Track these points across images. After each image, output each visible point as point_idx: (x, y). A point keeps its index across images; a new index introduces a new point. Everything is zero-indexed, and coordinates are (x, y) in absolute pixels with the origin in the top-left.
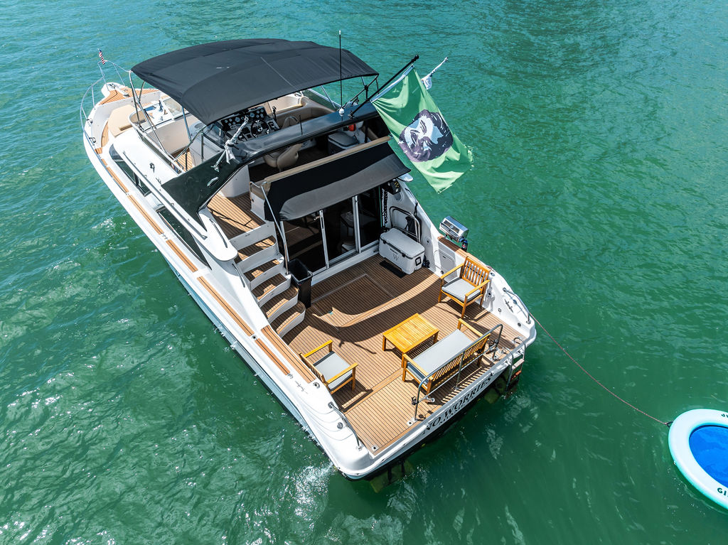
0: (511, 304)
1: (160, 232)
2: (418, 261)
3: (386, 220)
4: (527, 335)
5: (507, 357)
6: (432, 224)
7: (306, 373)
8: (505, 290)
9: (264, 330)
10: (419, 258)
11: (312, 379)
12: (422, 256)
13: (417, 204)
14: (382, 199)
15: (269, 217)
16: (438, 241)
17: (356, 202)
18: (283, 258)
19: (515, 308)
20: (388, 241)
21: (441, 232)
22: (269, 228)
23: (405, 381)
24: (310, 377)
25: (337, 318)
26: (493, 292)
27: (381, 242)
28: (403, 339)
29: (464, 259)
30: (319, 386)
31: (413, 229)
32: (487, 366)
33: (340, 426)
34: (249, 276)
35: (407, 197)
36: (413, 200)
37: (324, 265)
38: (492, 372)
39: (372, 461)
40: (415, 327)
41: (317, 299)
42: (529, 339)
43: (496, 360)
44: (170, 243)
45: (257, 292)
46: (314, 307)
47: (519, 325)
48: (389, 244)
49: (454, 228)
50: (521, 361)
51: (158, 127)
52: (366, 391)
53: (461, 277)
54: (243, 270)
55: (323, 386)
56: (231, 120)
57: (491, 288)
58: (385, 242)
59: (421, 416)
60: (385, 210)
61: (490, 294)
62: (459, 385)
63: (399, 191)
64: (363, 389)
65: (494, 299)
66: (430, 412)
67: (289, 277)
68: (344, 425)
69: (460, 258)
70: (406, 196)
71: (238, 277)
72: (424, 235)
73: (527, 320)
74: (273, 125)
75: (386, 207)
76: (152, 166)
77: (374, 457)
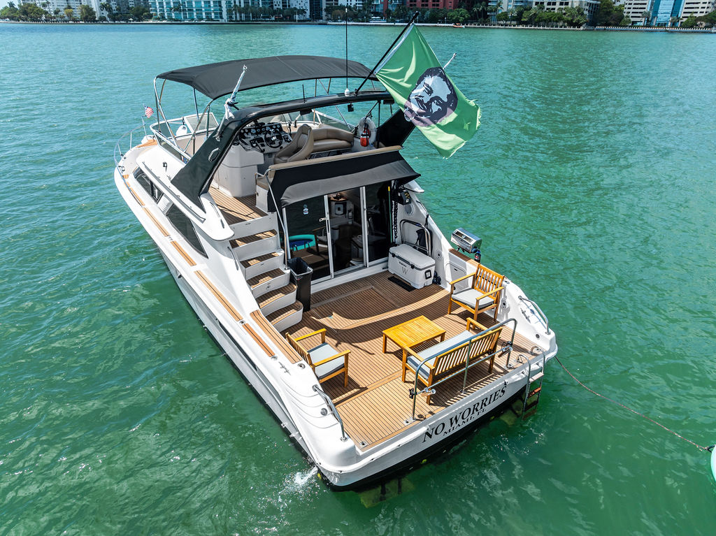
0: (528, 313)
1: (166, 234)
2: (428, 274)
3: (396, 234)
4: (546, 347)
5: (524, 367)
6: (443, 236)
7: (293, 356)
8: (521, 299)
9: (253, 314)
10: (429, 271)
11: (297, 360)
12: (433, 269)
13: (428, 216)
14: (392, 212)
15: (271, 209)
16: (448, 252)
17: (364, 210)
18: (283, 252)
19: (533, 318)
20: (397, 253)
21: (452, 244)
22: (271, 220)
23: (405, 382)
24: (295, 358)
25: (336, 321)
26: (508, 302)
27: (390, 255)
28: (405, 336)
29: (476, 269)
30: (305, 367)
31: (424, 242)
32: (500, 373)
33: (324, 413)
34: (245, 264)
35: (418, 209)
36: (424, 212)
37: (329, 274)
38: (506, 381)
39: (359, 458)
40: (420, 327)
41: (318, 305)
42: (549, 352)
43: (510, 368)
44: (175, 244)
45: (252, 281)
46: (313, 311)
47: (538, 336)
48: (399, 257)
49: (466, 238)
50: (541, 374)
51: (178, 139)
52: (360, 388)
53: (473, 287)
54: (239, 258)
55: (308, 368)
56: (247, 131)
57: (505, 297)
58: (394, 255)
59: (420, 416)
60: (395, 223)
61: (504, 304)
62: (467, 389)
63: (410, 202)
64: (357, 386)
65: (508, 309)
66: (431, 413)
67: (288, 272)
68: (329, 412)
69: (471, 267)
70: (417, 207)
71: (233, 261)
72: (436, 248)
73: (546, 331)
74: (287, 138)
75: (396, 221)
76: (165, 165)
77: (361, 453)
